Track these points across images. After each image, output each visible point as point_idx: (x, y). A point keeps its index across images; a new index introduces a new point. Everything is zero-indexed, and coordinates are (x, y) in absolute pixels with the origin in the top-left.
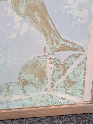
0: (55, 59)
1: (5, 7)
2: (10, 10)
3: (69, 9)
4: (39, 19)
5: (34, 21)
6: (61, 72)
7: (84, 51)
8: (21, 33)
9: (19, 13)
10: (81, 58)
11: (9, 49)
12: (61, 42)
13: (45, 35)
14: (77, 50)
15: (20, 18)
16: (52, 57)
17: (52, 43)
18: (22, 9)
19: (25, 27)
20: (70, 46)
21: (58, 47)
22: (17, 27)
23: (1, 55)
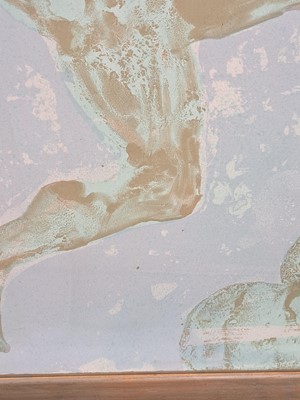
1: (296, 30)
11: (275, 169)
23: (243, 190)
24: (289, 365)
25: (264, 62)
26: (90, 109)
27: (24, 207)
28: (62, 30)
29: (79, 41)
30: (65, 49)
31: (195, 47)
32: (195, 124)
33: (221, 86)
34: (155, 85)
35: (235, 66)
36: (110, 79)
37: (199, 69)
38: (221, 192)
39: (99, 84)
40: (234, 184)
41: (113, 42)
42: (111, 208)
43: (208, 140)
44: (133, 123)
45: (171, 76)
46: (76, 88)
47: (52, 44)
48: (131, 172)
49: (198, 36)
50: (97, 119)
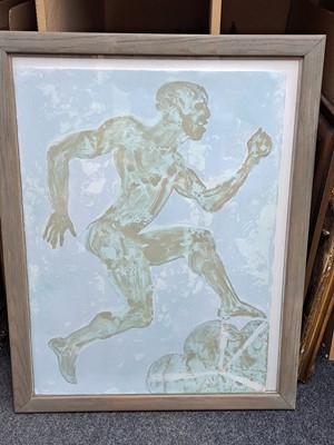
0: (230, 325)
1: (182, 264)
2: (186, 267)
3: (248, 269)
4: (215, 278)
5: (209, 279)
6: (237, 344)
7: (265, 317)
8: (194, 292)
9: (195, 271)
10: (262, 327)
11: (179, 309)
12: (239, 305)
13: (221, 295)
14: (257, 315)
15: (196, 276)
16: (228, 322)
17: (228, 305)
18: (199, 266)
19: (200, 284)
20: (249, 310)
21: (235, 310)
22: (191, 284)
23: (168, 316)
24: (189, 391)
25: (173, 273)
26: (116, 287)
27: (90, 321)
28: (109, 262)
29: (114, 265)
30: (109, 267)
31: (151, 268)
32: (151, 292)
33: (160, 280)
34: (138, 279)
35: (163, 274)
36: (123, 277)
37: (152, 275)
38: (161, 316)
39: (119, 279)
40: (165, 313)
41: (125, 266)
42: (121, 322)
43: (155, 298)
44: (130, 292)
45: (143, 276)
46: (112, 280)
47: (105, 266)
48: (129, 309)
49: (151, 265)
50: (118, 290)
